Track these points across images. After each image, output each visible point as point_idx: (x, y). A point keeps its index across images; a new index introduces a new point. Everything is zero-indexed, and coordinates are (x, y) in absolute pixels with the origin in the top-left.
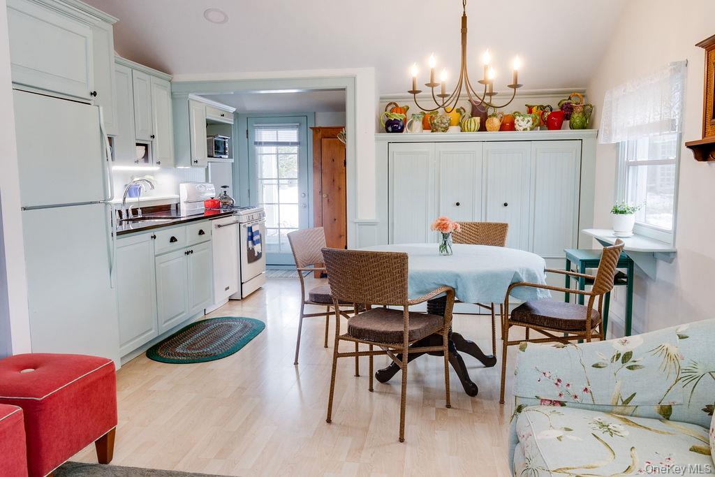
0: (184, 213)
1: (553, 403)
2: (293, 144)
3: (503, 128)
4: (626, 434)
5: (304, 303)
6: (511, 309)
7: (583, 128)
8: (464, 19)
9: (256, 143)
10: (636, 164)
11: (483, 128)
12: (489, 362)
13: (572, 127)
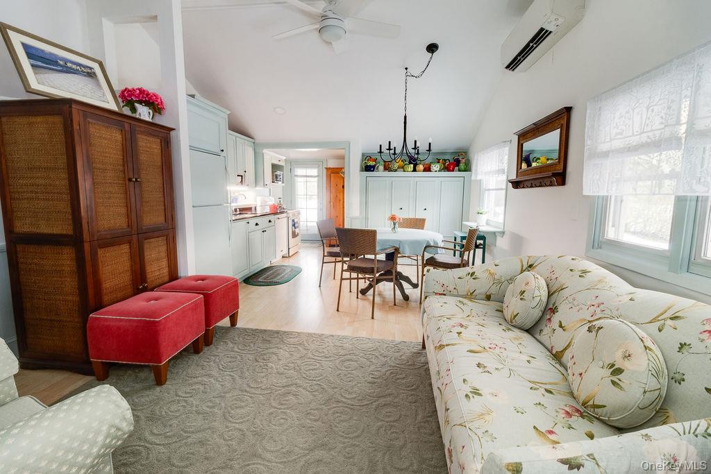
0: (259, 212)
1: (440, 294)
2: (315, 177)
3: (425, 170)
4: (470, 305)
5: (324, 256)
6: (425, 259)
7: (465, 171)
8: (405, 117)
9: (295, 176)
10: (489, 190)
11: (415, 170)
12: (415, 286)
13: (459, 171)
